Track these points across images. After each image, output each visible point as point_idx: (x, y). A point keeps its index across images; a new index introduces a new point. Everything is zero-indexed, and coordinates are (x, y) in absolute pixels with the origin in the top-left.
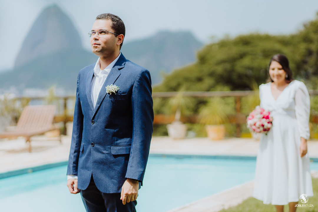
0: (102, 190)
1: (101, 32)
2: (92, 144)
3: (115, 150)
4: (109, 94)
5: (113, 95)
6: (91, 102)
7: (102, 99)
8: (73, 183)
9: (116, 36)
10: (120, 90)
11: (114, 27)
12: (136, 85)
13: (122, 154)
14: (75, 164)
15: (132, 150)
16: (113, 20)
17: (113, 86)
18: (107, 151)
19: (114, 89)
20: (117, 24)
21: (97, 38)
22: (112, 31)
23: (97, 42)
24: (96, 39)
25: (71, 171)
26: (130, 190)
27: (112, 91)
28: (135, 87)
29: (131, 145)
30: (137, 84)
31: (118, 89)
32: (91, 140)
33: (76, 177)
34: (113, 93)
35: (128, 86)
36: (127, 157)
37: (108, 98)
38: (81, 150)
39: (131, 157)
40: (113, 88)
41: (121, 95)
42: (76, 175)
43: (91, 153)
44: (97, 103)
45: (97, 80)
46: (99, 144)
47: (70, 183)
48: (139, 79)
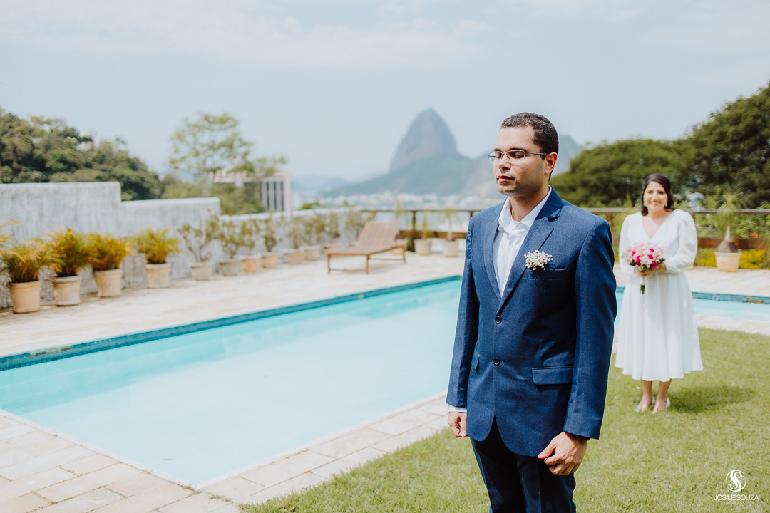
0: (513, 448)
1: (514, 153)
2: (496, 361)
3: (540, 376)
4: (531, 268)
5: (538, 271)
6: (495, 281)
7: (516, 280)
8: (459, 419)
9: (543, 157)
10: (554, 262)
11: (538, 140)
12: (584, 251)
13: (553, 382)
14: (463, 387)
15: (575, 378)
16: (535, 126)
17: (539, 254)
18: (523, 376)
19: (541, 261)
20: (544, 133)
21: (508, 166)
22: (535, 149)
23: (507, 174)
24: (505, 169)
25: (456, 401)
26: (569, 455)
27: (539, 264)
28: (584, 255)
29: (571, 365)
30: (588, 251)
31: (549, 260)
32: (492, 353)
33: (464, 410)
34: (538, 267)
35: (569, 252)
36: (565, 389)
37: (529, 278)
38: (474, 364)
40: (538, 258)
41: (555, 271)
42: (465, 406)
43: (492, 376)
44: (509, 285)
45: (503, 241)
46: (509, 361)
47: (453, 419)
48: (592, 241)
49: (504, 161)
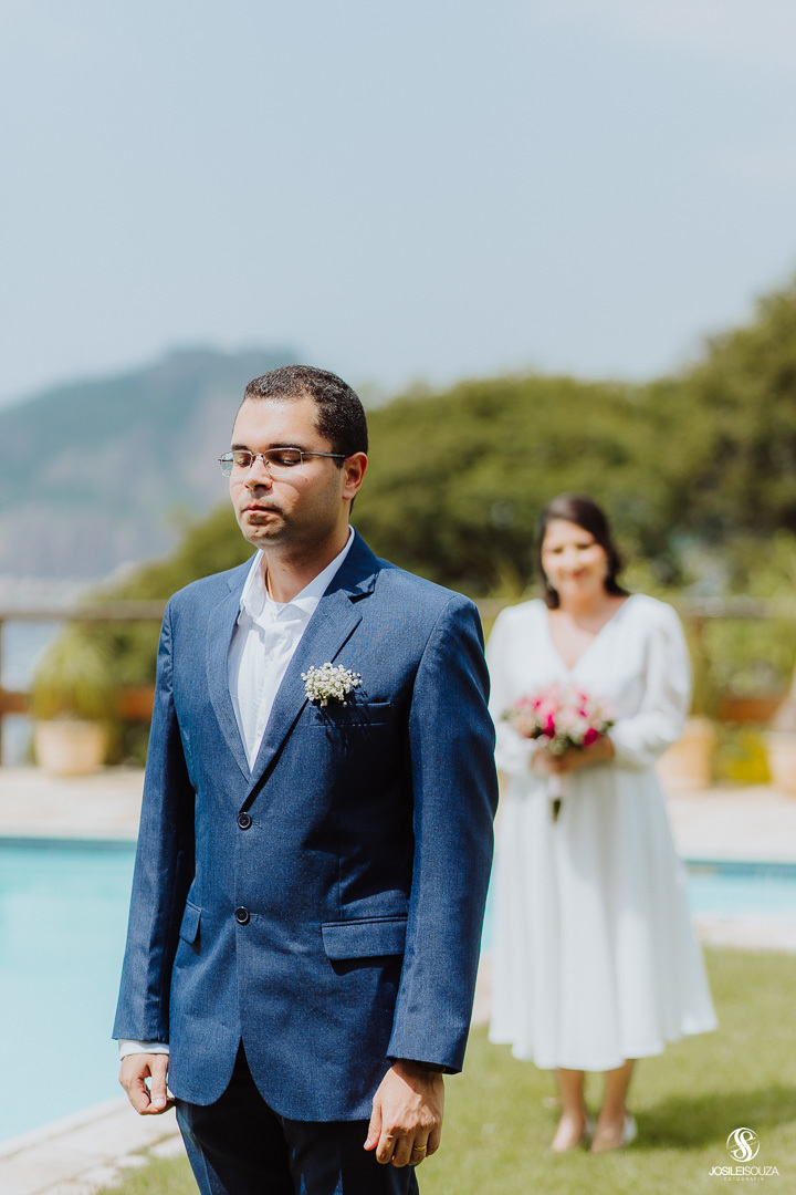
0: (282, 1108)
1: (278, 454)
2: (241, 914)
3: (339, 941)
4: (316, 702)
5: (332, 709)
6: (235, 736)
7: (284, 730)
8: (147, 1071)
9: (339, 463)
10: (365, 688)
11: (327, 427)
12: (428, 663)
13: (368, 953)
14: (157, 995)
15: (412, 940)
16: (320, 396)
17: (334, 671)
18: (304, 942)
19: (338, 684)
20: (339, 411)
21: (265, 481)
22: (321, 445)
24: (259, 488)
25: (141, 1025)
26: (409, 1112)
27: (333, 691)
28: (427, 672)
29: (406, 915)
30: (435, 662)
31: (355, 682)
32: (233, 896)
33: (161, 1049)
34: (332, 700)
35: (395, 667)
36: (391, 967)
37: (311, 724)
38: (188, 933)
39: (409, 966)
40: (331, 679)
41: (366, 707)
42: (164, 1039)
43: (234, 950)
44: (268, 743)
45: (251, 646)
46: (273, 913)
47: (133, 1071)
48: (442, 641)
49: (257, 471)
